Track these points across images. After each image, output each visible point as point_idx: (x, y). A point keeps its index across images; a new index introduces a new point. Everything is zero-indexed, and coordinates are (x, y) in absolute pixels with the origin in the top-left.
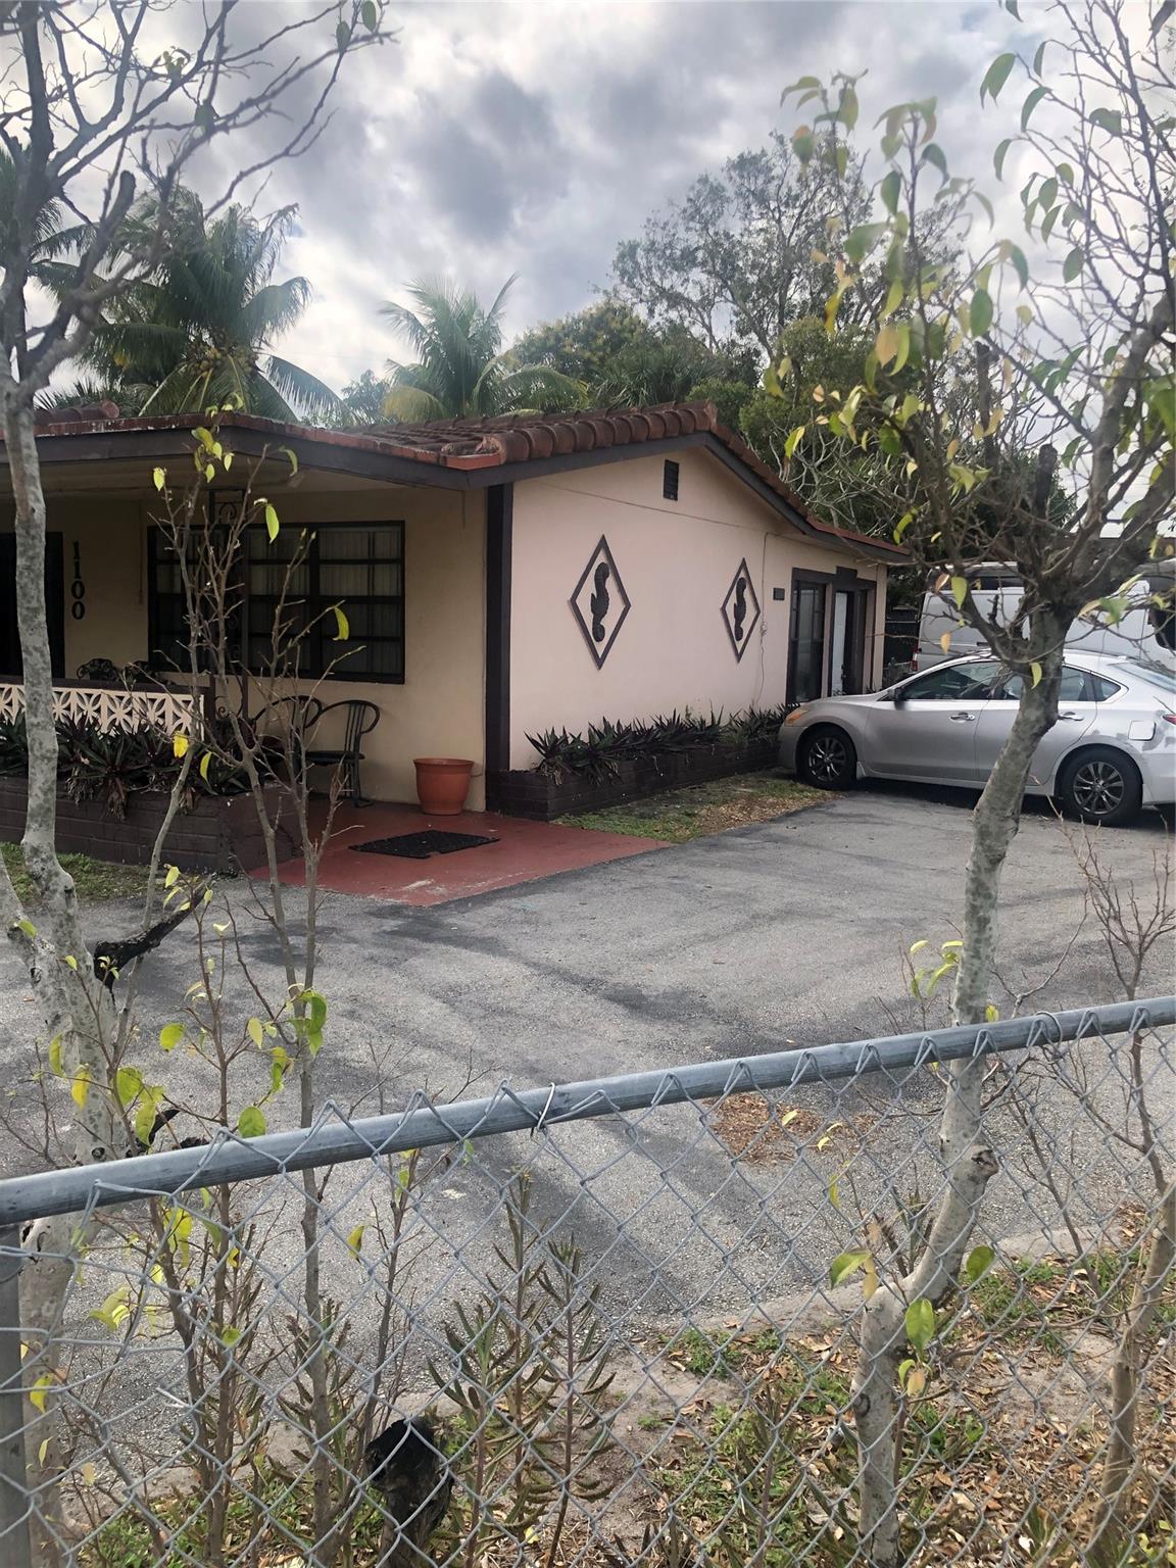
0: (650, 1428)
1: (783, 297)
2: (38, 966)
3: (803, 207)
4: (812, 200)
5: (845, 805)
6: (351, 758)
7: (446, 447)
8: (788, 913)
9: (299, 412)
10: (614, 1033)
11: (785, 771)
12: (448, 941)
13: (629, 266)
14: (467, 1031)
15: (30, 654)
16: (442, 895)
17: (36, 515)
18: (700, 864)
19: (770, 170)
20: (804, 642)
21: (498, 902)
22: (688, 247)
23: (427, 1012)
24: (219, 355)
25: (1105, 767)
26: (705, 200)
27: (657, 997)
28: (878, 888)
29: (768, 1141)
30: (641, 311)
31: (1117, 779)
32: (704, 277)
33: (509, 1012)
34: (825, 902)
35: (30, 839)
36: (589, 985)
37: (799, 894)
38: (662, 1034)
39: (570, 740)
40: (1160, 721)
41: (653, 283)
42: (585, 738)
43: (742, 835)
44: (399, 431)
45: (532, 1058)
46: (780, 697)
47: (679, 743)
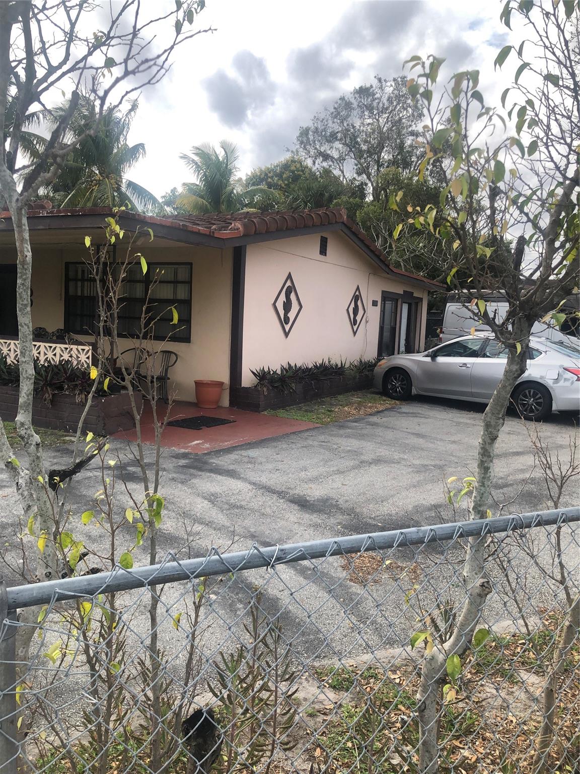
0: (311, 715)
1: (379, 157)
2: (20, 481)
3: (390, 113)
4: (394, 110)
5: (406, 408)
6: (163, 379)
7: (214, 227)
8: (378, 461)
9: (140, 208)
10: (293, 518)
11: (377, 391)
12: (211, 471)
13: (305, 140)
14: (220, 516)
15: (23, 327)
16: (208, 448)
17: (27, 258)
18: (334, 436)
19: (374, 95)
20: (387, 327)
21: (236, 452)
22: (333, 132)
23: (201, 506)
24: (101, 178)
25: (534, 392)
26: (343, 108)
27: (314, 501)
28: (422, 449)
29: (369, 574)
30: (309, 162)
31: (540, 398)
32: (341, 146)
33: (241, 507)
34: (396, 456)
35: (20, 418)
36: (281, 494)
37: (383, 452)
38: (317, 519)
39: (272, 373)
40: (561, 370)
41: (316, 149)
42: (279, 372)
43: (356, 422)
44: (189, 218)
45: (252, 530)
46: (375, 354)
47: (325, 375)
